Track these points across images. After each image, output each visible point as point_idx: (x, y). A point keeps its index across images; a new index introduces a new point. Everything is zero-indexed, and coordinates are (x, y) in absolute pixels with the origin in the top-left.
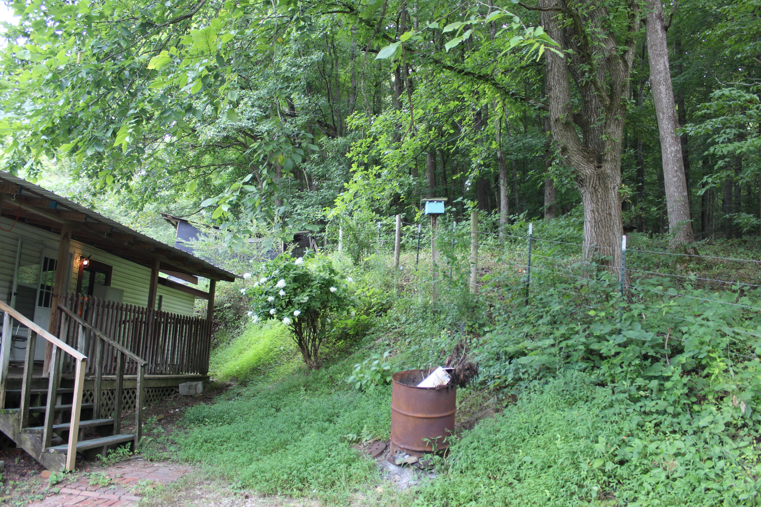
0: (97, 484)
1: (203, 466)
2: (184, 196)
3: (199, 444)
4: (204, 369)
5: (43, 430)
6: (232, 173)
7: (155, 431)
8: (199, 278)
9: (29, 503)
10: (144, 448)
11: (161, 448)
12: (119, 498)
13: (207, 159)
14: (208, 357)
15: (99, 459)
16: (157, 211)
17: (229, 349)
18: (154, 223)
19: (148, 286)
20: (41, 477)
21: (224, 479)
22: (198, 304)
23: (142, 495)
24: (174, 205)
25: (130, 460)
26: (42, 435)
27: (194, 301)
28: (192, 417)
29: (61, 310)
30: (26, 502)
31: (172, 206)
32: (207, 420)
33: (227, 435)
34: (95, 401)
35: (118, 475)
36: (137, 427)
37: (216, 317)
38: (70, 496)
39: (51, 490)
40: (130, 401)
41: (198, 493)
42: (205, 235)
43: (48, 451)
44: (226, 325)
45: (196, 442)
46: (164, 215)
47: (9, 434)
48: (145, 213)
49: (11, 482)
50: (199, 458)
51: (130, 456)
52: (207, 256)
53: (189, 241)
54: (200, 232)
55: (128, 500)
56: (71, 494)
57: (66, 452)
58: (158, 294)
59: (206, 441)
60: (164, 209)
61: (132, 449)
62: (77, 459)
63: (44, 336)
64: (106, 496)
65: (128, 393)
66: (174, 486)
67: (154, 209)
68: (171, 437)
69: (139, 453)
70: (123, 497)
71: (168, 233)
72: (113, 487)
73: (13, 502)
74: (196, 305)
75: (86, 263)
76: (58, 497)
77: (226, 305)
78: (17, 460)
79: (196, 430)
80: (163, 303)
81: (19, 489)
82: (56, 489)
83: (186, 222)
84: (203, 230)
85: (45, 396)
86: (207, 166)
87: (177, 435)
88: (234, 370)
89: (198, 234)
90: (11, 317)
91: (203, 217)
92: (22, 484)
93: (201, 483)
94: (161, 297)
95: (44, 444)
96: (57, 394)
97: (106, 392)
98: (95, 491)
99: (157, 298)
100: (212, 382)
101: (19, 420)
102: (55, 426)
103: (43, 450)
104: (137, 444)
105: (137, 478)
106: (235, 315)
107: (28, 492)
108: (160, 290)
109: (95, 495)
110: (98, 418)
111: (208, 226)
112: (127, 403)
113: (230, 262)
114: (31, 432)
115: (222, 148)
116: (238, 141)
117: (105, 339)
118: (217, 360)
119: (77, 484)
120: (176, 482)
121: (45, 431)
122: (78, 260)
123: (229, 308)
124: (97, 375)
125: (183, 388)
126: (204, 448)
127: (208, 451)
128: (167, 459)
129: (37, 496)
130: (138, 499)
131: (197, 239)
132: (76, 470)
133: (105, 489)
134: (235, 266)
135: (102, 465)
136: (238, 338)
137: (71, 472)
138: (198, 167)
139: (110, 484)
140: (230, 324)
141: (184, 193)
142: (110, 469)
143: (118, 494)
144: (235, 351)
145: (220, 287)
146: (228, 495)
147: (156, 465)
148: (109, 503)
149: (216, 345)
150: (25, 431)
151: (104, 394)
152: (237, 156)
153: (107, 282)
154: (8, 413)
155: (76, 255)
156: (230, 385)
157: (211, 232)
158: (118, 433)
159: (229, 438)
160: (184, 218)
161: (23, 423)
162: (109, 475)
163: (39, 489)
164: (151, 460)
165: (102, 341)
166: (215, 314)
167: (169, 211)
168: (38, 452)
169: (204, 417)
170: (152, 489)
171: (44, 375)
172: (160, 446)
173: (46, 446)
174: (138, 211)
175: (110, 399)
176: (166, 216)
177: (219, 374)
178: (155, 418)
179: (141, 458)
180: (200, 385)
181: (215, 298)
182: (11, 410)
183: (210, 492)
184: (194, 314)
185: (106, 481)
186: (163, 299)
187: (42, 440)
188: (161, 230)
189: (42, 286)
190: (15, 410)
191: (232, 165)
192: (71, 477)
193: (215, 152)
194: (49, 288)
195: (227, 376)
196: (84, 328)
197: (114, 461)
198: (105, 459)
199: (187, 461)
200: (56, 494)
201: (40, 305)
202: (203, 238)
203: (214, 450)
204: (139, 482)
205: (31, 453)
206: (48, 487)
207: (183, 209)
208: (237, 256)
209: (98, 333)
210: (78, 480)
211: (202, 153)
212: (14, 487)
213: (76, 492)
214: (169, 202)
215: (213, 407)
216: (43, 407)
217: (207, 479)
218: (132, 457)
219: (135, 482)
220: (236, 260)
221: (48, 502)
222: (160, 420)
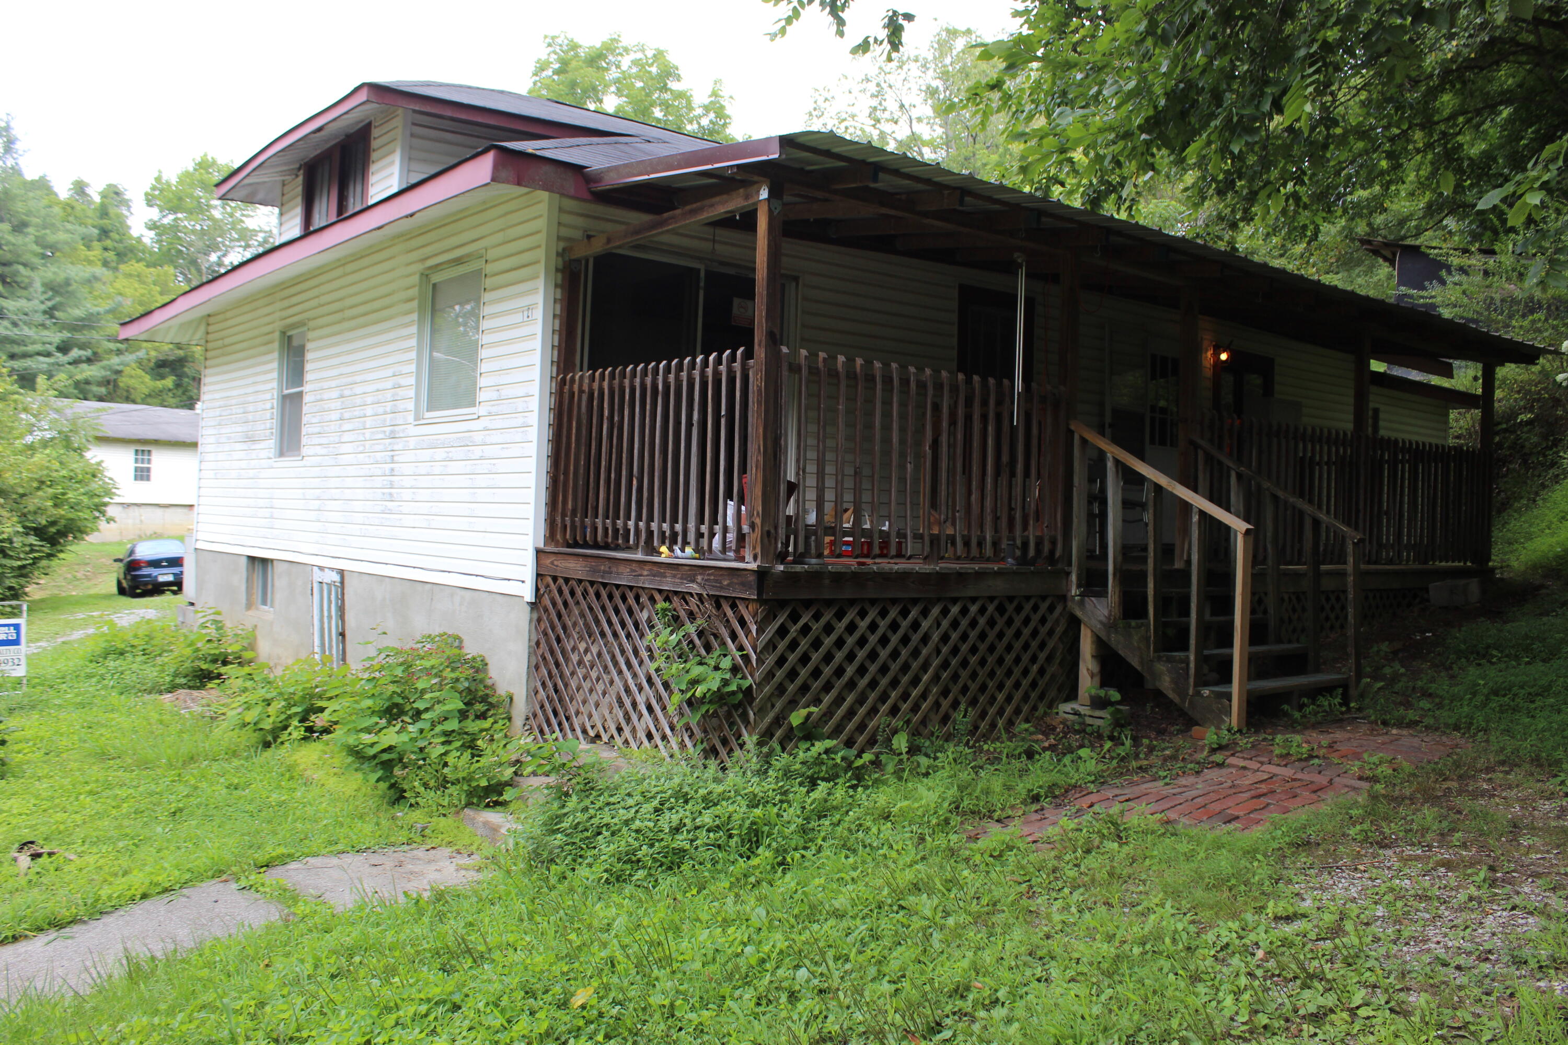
0: (1288, 754)
1: (1492, 738)
2: (1403, 194)
3: (1480, 698)
4: (1482, 552)
5: (1188, 657)
6: (1510, 121)
7: (1387, 671)
8: (1456, 363)
9: (1178, 775)
10: (1367, 701)
11: (1401, 704)
12: (1331, 782)
13: (1447, 101)
14: (1489, 531)
15: (1286, 714)
16: (1349, 234)
17: (1535, 512)
18: (1346, 263)
19: (1352, 392)
20: (1191, 737)
21: (1540, 766)
22: (1457, 421)
23: (1374, 779)
24: (1382, 217)
25: (1341, 720)
26: (1188, 664)
27: (1447, 415)
28: (1463, 646)
29: (1196, 447)
30: (1174, 772)
31: (1379, 220)
32: (1495, 652)
33: (1544, 682)
34: (1271, 611)
35: (1325, 743)
36: (1352, 661)
37: (1500, 445)
38: (1241, 771)
39: (1211, 759)
40: (1332, 616)
41: (1485, 786)
42: (1462, 270)
43: (1198, 693)
44: (1525, 462)
45: (1474, 694)
46: (1363, 242)
47: (1135, 662)
48: (1322, 245)
49: (1146, 741)
50: (1483, 724)
51: (1342, 713)
52: (1470, 315)
53: (1424, 288)
54: (1448, 268)
55: (1347, 786)
56: (1244, 768)
57: (1229, 697)
58: (1372, 405)
59: (1496, 693)
60: (1361, 228)
61: (1345, 702)
62: (1248, 713)
63: (1175, 492)
64: (1305, 776)
65: (1328, 599)
66: (1434, 770)
67: (1340, 233)
68: (1419, 683)
69: (1360, 710)
70: (1337, 779)
71: (1375, 279)
72: (1316, 761)
73: (1154, 770)
74: (1452, 423)
75: (1224, 357)
76: (1224, 771)
77: (1523, 417)
78: (1148, 706)
79: (1472, 670)
80: (1381, 423)
81: (1160, 753)
82: (1218, 757)
83: (1416, 249)
84: (1455, 261)
85: (1186, 600)
86: (1448, 119)
87: (1432, 680)
88: (1551, 555)
89: (1444, 273)
90: (1117, 462)
91: (1450, 232)
92: (1163, 746)
93: (1489, 770)
94: (1376, 411)
95: (1192, 680)
96: (1205, 597)
97: (1286, 597)
98: (1285, 766)
99: (1370, 413)
100: (1502, 580)
101: (1147, 639)
102: (1206, 652)
103: (1191, 692)
104: (1353, 692)
105: (1358, 750)
106: (1545, 437)
107: (1174, 758)
108: (1377, 398)
109: (1287, 772)
110: (1279, 641)
111: (1465, 251)
112: (1327, 619)
113: (1526, 323)
114: (1169, 660)
115: (1482, 69)
116: (1518, 44)
117: (1281, 494)
118: (1510, 535)
119: (1253, 753)
120: (1436, 763)
121: (1192, 658)
122: (1209, 354)
123: (1530, 422)
124: (1270, 562)
125: (1437, 592)
126: (1493, 705)
127: (1502, 712)
128: (1416, 723)
129: (1189, 766)
130: (1365, 785)
131: (1443, 282)
132: (1249, 729)
133: (1304, 764)
134: (1539, 331)
135: (1293, 726)
136: (1557, 487)
137: (1240, 731)
138: (1428, 125)
139: (1311, 757)
140: (1534, 459)
141: (1402, 187)
142: (1307, 732)
143: (1328, 774)
144: (1551, 516)
145: (1504, 381)
146: (1551, 797)
147: (1394, 731)
148: (1314, 787)
149: (1505, 506)
150: (1159, 659)
151: (1283, 600)
152: (1518, 79)
153: (1268, 388)
154: (1130, 626)
155: (1206, 343)
156: (1542, 586)
157: (1473, 262)
158: (1317, 670)
159: (1549, 687)
160: (1409, 242)
161: (1155, 644)
162: (1308, 742)
163: (1191, 755)
164: (1385, 723)
165: (1275, 498)
166: (1497, 439)
167: (1373, 230)
168: (1183, 694)
169: (1488, 647)
170: (1390, 771)
171: (1178, 565)
172: (1399, 699)
173: (1196, 685)
174: (1309, 243)
175: (1294, 610)
176: (1369, 242)
177: (1515, 564)
178: (1385, 647)
179: (1364, 718)
180: (1474, 587)
181: (1496, 405)
182: (1133, 623)
183: (1510, 787)
184: (1451, 442)
185: (1304, 750)
186: (1382, 415)
187: (1187, 674)
188: (1358, 276)
189: (1153, 408)
190: (1140, 621)
191: (1507, 102)
192: (1243, 742)
193: (1464, 83)
194: (1163, 410)
195: (1535, 567)
196: (1239, 476)
197: (1313, 720)
198: (1297, 715)
199: (1457, 728)
200: (1220, 765)
201: (1152, 442)
202: (1457, 278)
203: (1515, 710)
204: (1365, 756)
205: (1171, 695)
206: (1205, 753)
207: (1402, 222)
208: (1540, 307)
209: (1266, 484)
210: (1253, 746)
211: (1433, 93)
212: (1151, 749)
213: (1253, 765)
214: (1371, 214)
215: (1508, 626)
216: (1184, 619)
217: (1503, 763)
218: (1346, 716)
219: (1357, 756)
220: (1540, 315)
221: (1208, 777)
222: (1395, 653)
